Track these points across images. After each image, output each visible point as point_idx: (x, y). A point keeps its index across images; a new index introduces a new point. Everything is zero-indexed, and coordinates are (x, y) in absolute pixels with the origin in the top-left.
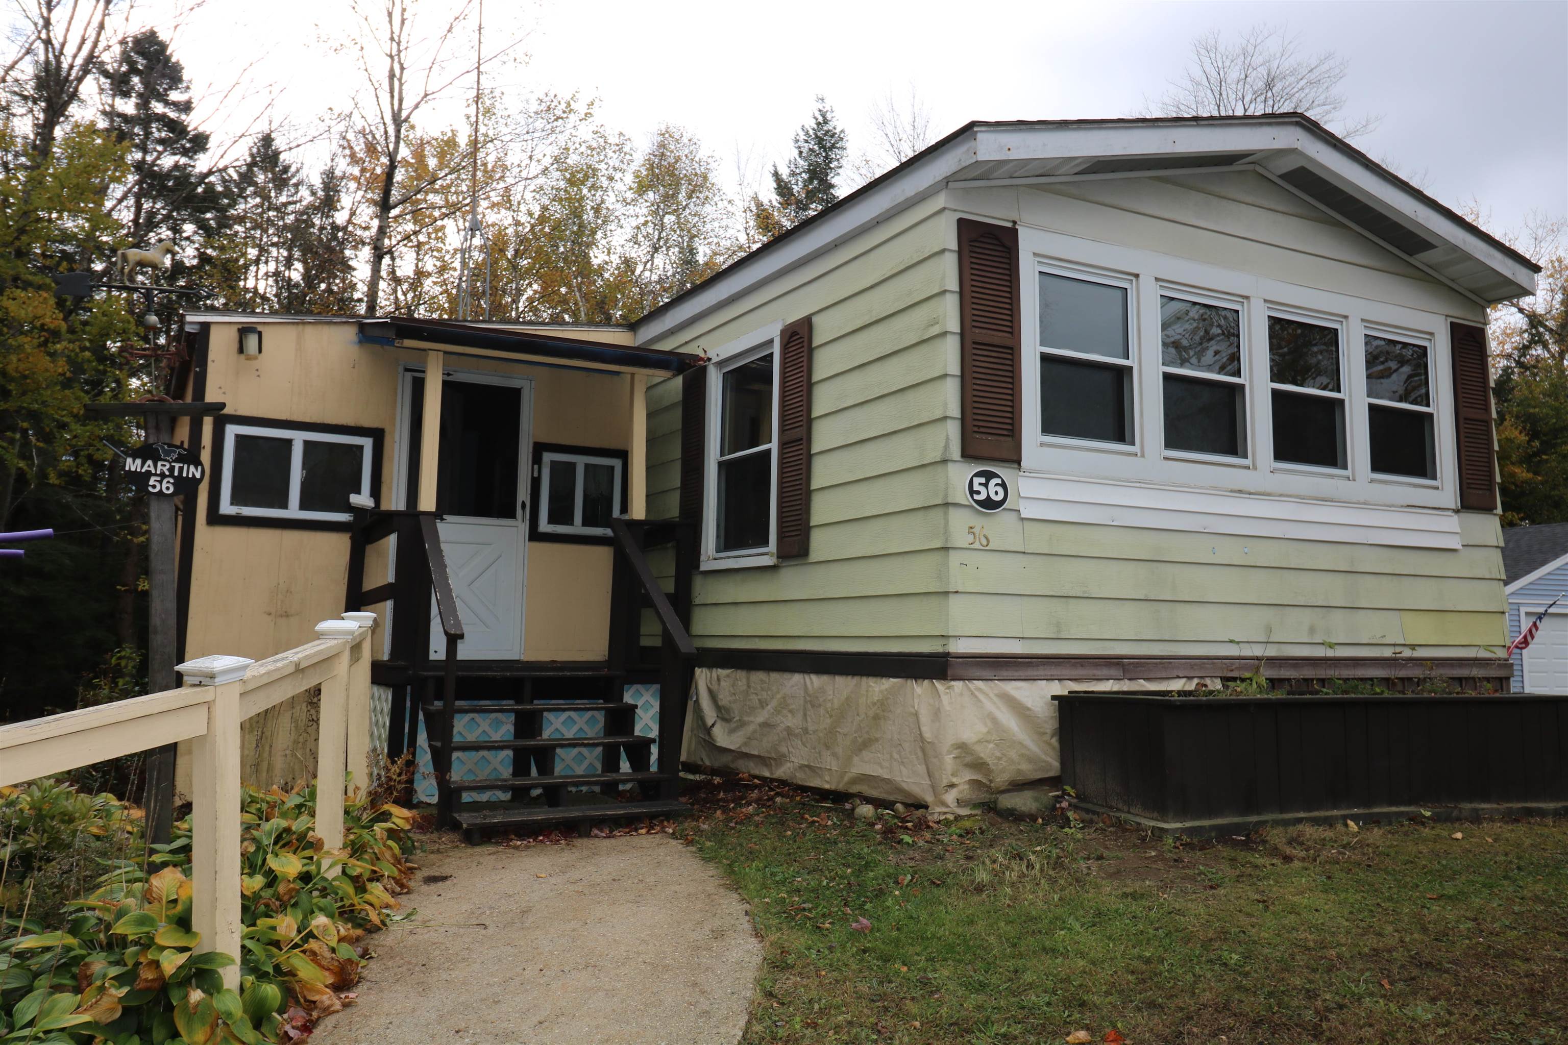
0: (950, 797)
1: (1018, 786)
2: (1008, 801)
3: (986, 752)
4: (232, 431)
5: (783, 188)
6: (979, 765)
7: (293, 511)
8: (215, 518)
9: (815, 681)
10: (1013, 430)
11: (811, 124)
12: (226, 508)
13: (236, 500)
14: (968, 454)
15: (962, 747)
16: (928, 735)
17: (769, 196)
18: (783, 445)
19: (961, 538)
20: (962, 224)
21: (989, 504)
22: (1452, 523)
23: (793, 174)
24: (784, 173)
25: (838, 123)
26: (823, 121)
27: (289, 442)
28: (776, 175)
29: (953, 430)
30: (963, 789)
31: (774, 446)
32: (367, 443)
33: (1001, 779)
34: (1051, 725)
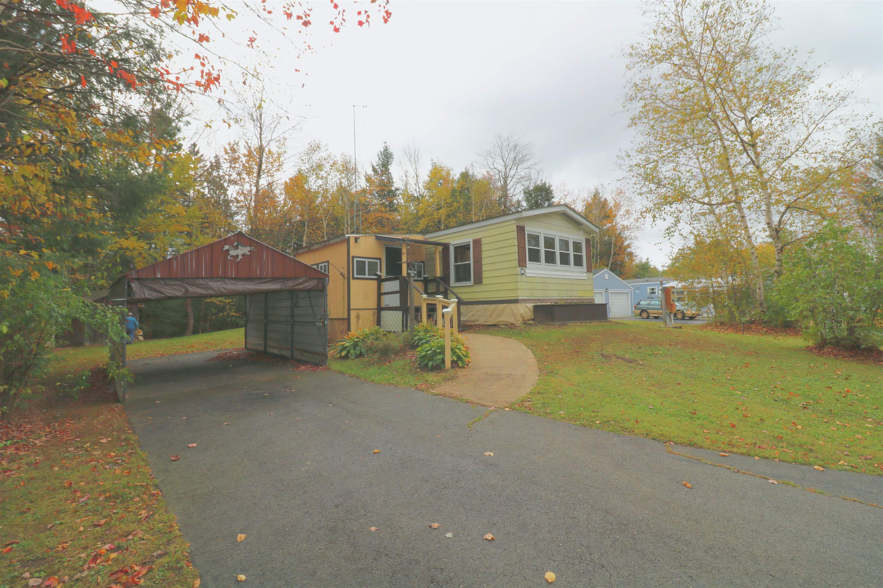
0: (519, 322)
1: (528, 320)
2: (528, 322)
3: (524, 315)
4: (355, 259)
5: (374, 170)
6: (523, 317)
7: (367, 276)
8: (354, 278)
9: (486, 306)
10: (525, 262)
11: (382, 150)
12: (356, 276)
13: (357, 274)
14: (520, 266)
15: (521, 314)
16: (515, 312)
17: (370, 172)
18: (474, 262)
19: (519, 280)
20: (517, 226)
21: (523, 274)
22: (585, 275)
23: (377, 165)
24: (375, 165)
25: (391, 150)
26: (386, 149)
27: (365, 262)
28: (373, 166)
29: (517, 262)
30: (521, 321)
31: (472, 262)
32: (378, 261)
33: (526, 319)
34: (532, 310)
